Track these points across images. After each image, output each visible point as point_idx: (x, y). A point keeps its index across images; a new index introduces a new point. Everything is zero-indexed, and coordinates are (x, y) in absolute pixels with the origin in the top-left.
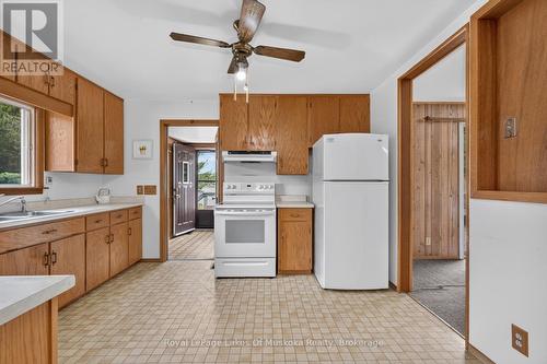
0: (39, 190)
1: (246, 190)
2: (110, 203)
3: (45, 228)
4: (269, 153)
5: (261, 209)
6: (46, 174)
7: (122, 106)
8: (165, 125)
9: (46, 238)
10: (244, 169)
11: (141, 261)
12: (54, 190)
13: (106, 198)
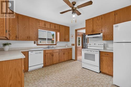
0: (56, 45)
1: (94, 45)
2: (68, 47)
3: (52, 50)
4: (100, 34)
5: (94, 51)
6: (57, 42)
7: (69, 28)
8: (76, 30)
9: (52, 52)
10: (94, 39)
11: (72, 59)
12: (58, 45)
13: (67, 46)
